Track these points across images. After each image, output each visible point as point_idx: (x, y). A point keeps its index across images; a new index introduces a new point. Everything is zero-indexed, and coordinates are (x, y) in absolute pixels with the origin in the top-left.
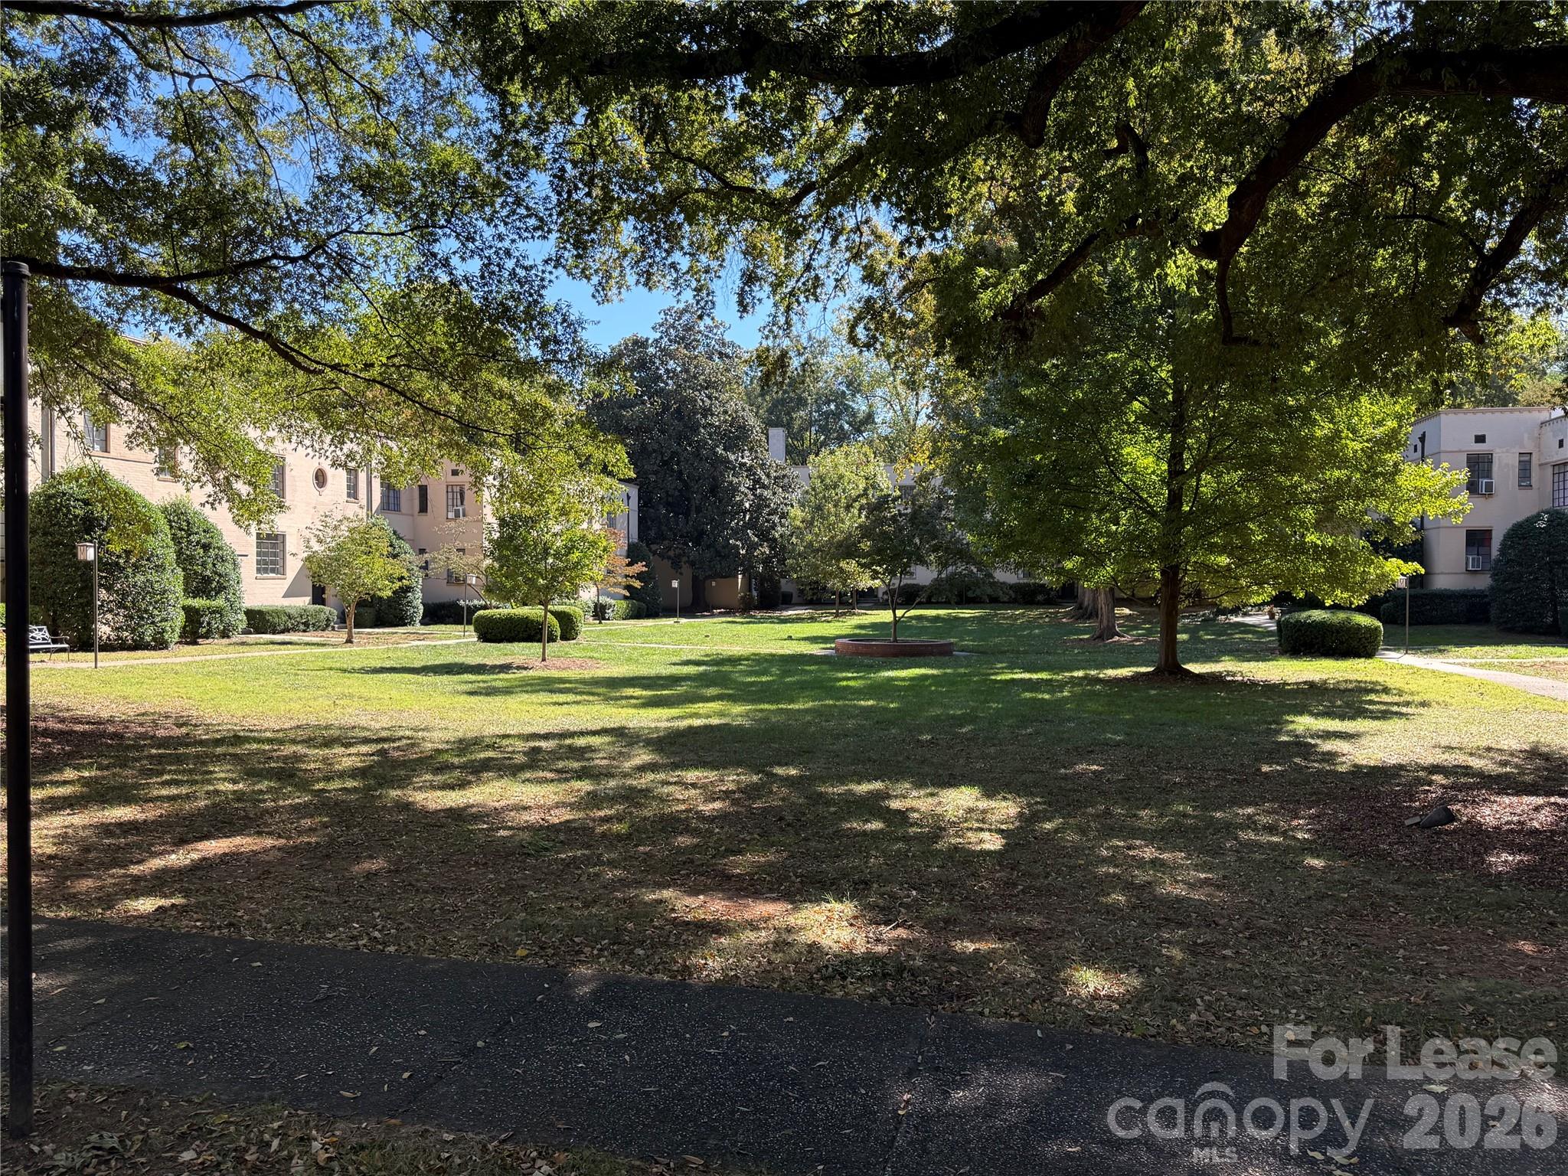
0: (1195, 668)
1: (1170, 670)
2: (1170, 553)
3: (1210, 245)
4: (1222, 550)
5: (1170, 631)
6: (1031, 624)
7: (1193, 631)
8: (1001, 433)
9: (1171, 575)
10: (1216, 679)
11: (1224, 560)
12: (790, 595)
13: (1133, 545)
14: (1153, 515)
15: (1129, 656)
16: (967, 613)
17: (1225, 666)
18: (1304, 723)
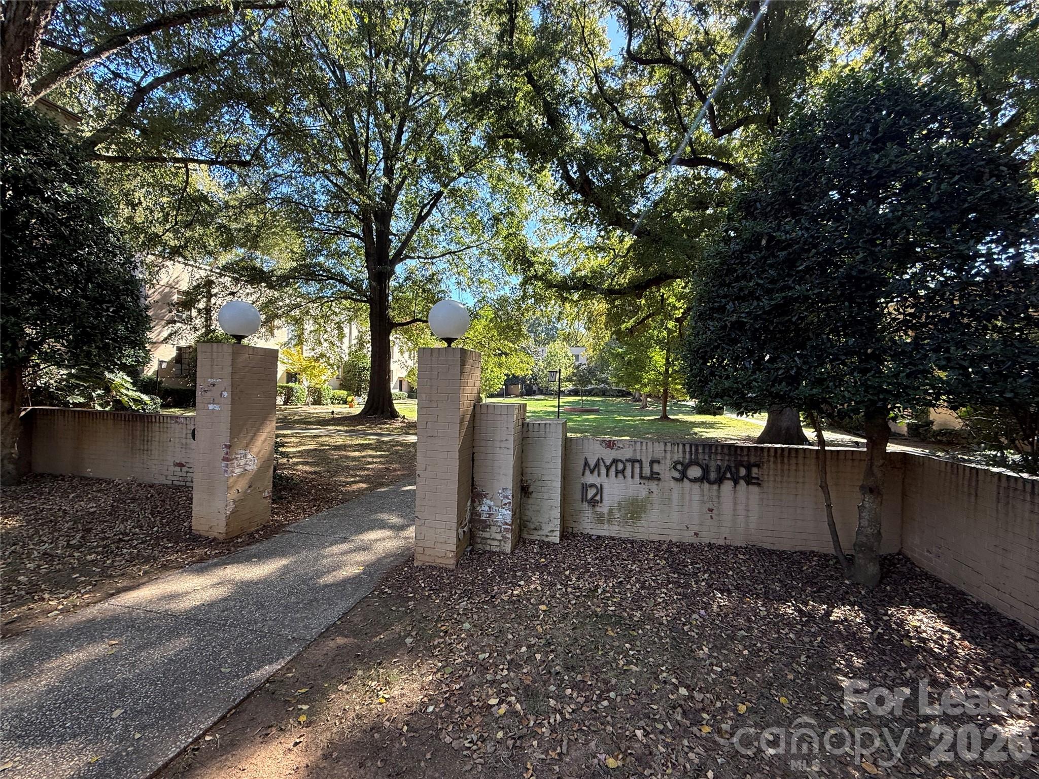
0: (671, 417)
1: (665, 417)
2: (665, 384)
3: (677, 320)
4: (680, 384)
5: (665, 406)
6: (619, 403)
7: (671, 406)
8: (620, 350)
9: (666, 391)
10: (677, 420)
11: (680, 387)
12: (535, 391)
13: (653, 382)
14: (660, 373)
15: (652, 413)
16: (597, 399)
17: (680, 417)
18: (696, 430)
